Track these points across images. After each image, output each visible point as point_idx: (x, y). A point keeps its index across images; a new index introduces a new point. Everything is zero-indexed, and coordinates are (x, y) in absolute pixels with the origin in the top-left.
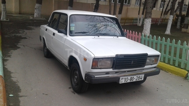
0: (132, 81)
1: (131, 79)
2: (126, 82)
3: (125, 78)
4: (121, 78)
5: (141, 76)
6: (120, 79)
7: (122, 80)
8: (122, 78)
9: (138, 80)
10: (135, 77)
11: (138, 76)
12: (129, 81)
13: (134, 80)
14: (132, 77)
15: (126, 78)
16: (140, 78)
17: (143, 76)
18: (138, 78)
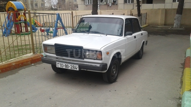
0: (67, 68)
1: (66, 66)
2: (61, 67)
3: (60, 64)
5: (75, 66)
7: (58, 65)
8: (58, 63)
9: (73, 69)
10: (69, 65)
11: (72, 65)
12: (64, 67)
13: (70, 68)
14: (67, 64)
16: (75, 67)
17: (77, 66)
18: (72, 67)
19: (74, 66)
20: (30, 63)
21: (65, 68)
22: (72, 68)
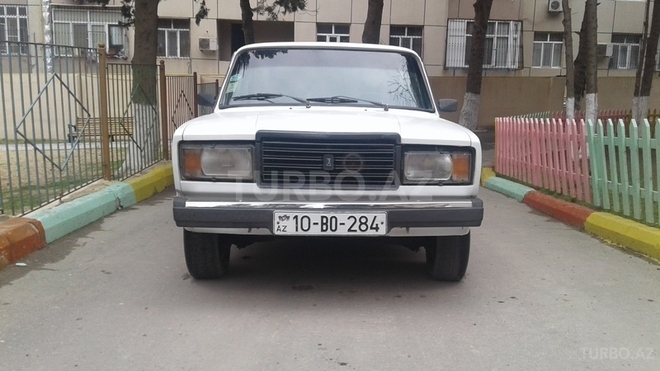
0: (329, 233)
1: (323, 224)
2: (301, 233)
3: (296, 217)
4: (277, 214)
5: (370, 216)
6: (276, 219)
7: (282, 223)
8: (282, 215)
9: (359, 233)
10: (342, 217)
11: (358, 216)
12: (316, 231)
13: (342, 231)
14: (329, 216)
15: (300, 216)
16: (369, 224)
17: (382, 217)
18: (358, 223)
19: (363, 220)
20: (6, 261)
21: (319, 233)
22: (356, 227)
